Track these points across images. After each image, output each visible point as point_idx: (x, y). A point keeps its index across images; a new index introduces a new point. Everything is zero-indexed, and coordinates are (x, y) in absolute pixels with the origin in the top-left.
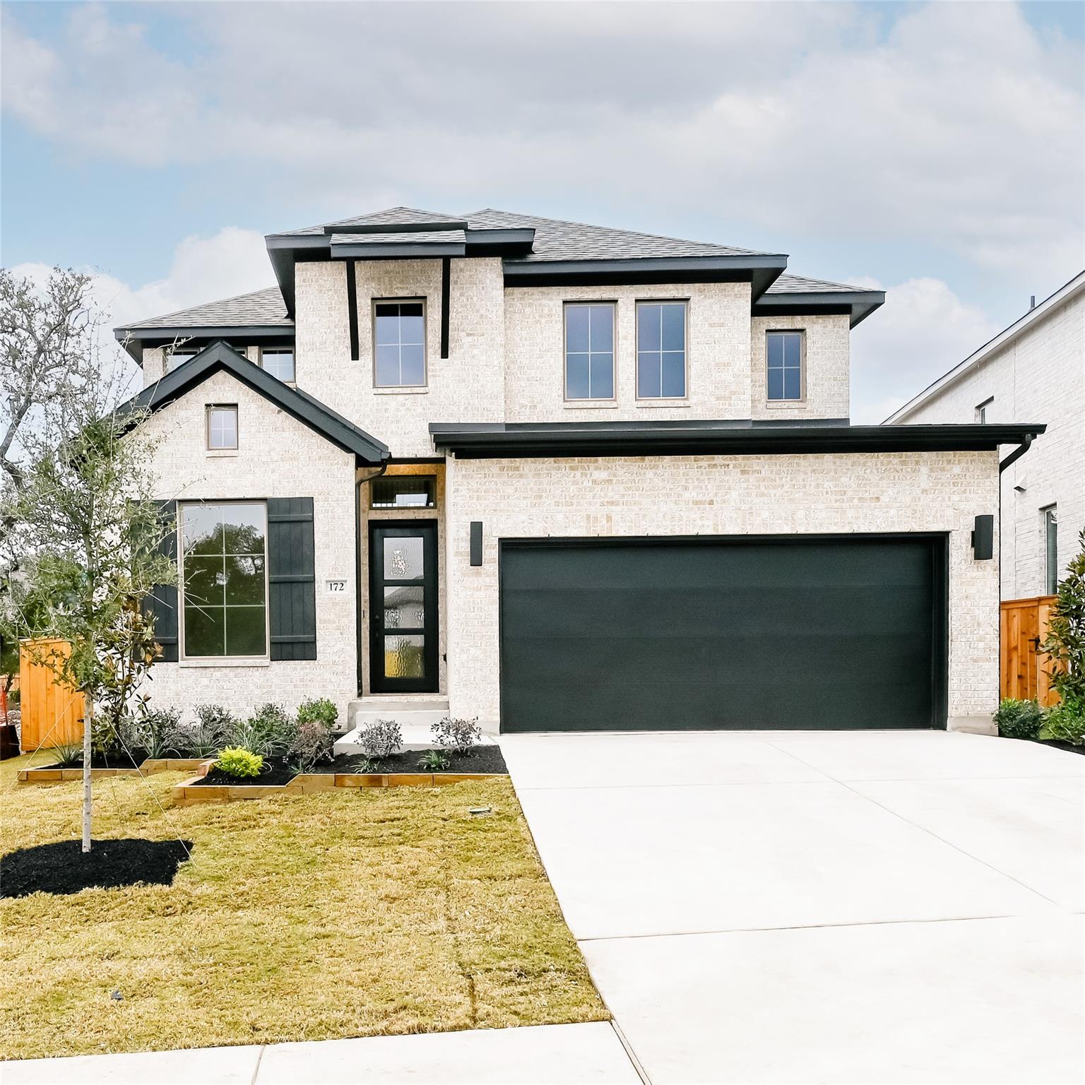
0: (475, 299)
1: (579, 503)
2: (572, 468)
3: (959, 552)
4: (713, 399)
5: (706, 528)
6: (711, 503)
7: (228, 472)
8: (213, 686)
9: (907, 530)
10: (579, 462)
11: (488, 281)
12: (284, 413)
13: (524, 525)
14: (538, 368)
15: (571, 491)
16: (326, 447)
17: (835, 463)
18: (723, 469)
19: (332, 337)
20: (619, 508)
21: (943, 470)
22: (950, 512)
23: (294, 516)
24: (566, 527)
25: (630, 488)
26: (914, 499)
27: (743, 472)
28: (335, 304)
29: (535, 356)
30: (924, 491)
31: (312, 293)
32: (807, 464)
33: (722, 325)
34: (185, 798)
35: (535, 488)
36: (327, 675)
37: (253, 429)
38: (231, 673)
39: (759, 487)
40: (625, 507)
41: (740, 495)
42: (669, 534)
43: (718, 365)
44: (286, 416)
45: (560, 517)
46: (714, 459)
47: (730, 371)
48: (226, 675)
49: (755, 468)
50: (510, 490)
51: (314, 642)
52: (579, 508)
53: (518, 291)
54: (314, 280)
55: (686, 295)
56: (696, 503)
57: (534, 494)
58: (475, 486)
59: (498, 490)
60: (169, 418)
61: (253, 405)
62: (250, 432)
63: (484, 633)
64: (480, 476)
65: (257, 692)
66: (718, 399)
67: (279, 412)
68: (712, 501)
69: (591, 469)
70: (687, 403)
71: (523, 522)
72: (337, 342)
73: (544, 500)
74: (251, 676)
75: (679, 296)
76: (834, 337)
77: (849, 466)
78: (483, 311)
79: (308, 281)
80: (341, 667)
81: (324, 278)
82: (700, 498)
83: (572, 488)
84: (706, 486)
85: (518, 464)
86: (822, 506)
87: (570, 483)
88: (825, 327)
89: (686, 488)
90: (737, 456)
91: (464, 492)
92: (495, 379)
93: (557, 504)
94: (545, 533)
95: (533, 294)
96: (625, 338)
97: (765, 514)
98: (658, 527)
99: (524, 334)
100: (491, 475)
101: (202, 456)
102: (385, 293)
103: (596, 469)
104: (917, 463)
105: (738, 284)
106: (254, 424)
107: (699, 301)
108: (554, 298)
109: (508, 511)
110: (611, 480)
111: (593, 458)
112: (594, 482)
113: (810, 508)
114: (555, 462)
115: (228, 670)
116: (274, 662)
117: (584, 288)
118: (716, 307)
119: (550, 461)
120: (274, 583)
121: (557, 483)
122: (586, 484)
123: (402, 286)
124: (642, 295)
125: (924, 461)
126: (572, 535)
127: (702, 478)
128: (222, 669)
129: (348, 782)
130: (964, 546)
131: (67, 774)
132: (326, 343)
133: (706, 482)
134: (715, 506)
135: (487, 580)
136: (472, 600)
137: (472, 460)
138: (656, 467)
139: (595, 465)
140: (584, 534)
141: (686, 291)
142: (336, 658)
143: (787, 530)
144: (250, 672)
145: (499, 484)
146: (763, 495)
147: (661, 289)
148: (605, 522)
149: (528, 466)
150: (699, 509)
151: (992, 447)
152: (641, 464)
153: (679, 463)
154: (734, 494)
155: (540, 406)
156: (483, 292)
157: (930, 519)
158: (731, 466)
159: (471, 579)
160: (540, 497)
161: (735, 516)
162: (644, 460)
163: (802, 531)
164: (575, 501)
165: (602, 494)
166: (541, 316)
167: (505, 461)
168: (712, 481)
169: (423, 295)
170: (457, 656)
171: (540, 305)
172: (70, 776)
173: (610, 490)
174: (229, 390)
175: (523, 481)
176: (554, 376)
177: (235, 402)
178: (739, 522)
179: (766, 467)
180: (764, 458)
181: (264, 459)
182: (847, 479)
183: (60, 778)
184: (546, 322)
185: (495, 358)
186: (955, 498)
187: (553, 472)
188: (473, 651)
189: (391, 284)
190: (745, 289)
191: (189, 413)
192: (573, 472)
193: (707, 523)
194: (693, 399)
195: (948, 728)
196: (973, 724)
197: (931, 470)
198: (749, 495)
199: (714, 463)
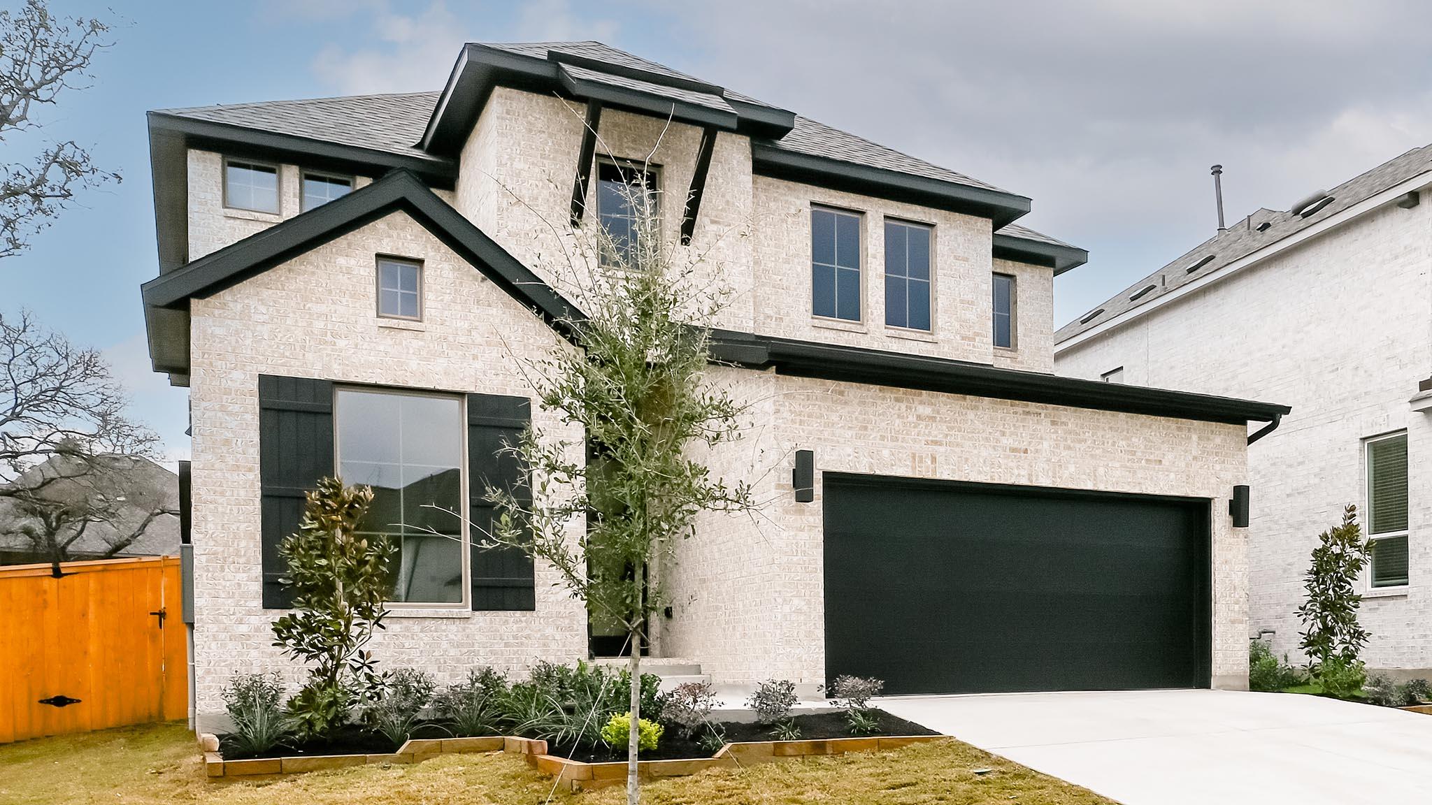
0: (720, 180)
1: (904, 440)
2: (897, 400)
3: (1220, 517)
4: (958, 337)
5: (1020, 477)
6: (1026, 451)
7: (411, 352)
8: (389, 644)
9: (1183, 495)
10: (904, 393)
11: (735, 162)
12: (490, 283)
13: (850, 458)
14: (784, 275)
15: (896, 425)
16: (546, 335)
17: (1127, 422)
18: (1036, 418)
19: (545, 192)
20: (942, 449)
21: (1208, 439)
22: (1213, 480)
23: (507, 420)
24: (892, 465)
25: (952, 428)
26: (1187, 465)
27: (1053, 423)
28: (549, 151)
29: (781, 260)
30: (1195, 458)
31: (519, 131)
32: (1105, 421)
33: (966, 260)
34: (593, 779)
35: (861, 418)
36: (549, 631)
37: (447, 298)
38: (416, 627)
39: (1066, 440)
40: (949, 448)
41: (1050, 446)
42: (989, 481)
43: (962, 302)
44: (493, 287)
45: (886, 453)
46: (1027, 406)
47: (974, 311)
48: (407, 629)
49: (1064, 420)
50: (835, 418)
51: (531, 588)
52: (904, 445)
53: (764, 180)
54: (521, 115)
55: (934, 221)
56: (1014, 450)
57: (860, 424)
58: (798, 408)
59: (822, 416)
60: (321, 264)
61: (446, 265)
62: (442, 300)
63: (808, 582)
64: (803, 397)
65: (452, 652)
66: (963, 338)
67: (483, 280)
68: (1026, 449)
69: (916, 403)
70: (935, 338)
71: (849, 455)
72: (552, 200)
73: (869, 432)
74: (444, 631)
75: (926, 220)
76: (1040, 288)
77: (1138, 427)
78: (728, 197)
79: (514, 114)
80: (567, 621)
81: (535, 115)
82: (1016, 445)
83: (897, 421)
84: (1021, 433)
85: (842, 388)
86: (1117, 465)
87: (896, 416)
88: (1033, 277)
89: (1003, 434)
90: (1048, 405)
91: (785, 415)
92: (743, 279)
93: (883, 438)
94: (871, 470)
95: (778, 187)
96: (874, 257)
97: (1072, 469)
98: (980, 472)
99: (769, 231)
100: (814, 398)
101: (372, 324)
102: (614, 150)
103: (921, 403)
104: (1189, 429)
105: (980, 219)
106: (448, 291)
107: (945, 229)
108: (802, 196)
109: (832, 441)
110: (935, 417)
111: (918, 391)
112: (919, 417)
113: (1108, 465)
114: (880, 390)
115: (411, 621)
116: (477, 613)
117: (833, 192)
118: (961, 240)
119: (874, 389)
120: (477, 506)
121: (883, 414)
122: (910, 418)
123: (635, 146)
124: (891, 213)
125: (1195, 429)
126: (898, 475)
127: (1017, 424)
128: (403, 620)
129: (789, 751)
130: (1223, 513)
131: (290, 764)
132: (537, 199)
133: (1021, 429)
134: (1029, 455)
135: (811, 519)
136: (794, 541)
137: (794, 378)
138: (976, 408)
139: (920, 398)
140: (910, 475)
141: (933, 216)
142: (562, 609)
143: (1089, 485)
144: (443, 625)
145: (823, 409)
146: (1069, 448)
147: (908, 210)
148: (929, 462)
149: (855, 392)
150: (1015, 456)
151: (1242, 421)
152: (962, 403)
153: (997, 407)
154: (1046, 444)
155: (786, 319)
156: (729, 174)
157: (1199, 485)
158: (1043, 415)
159: (794, 517)
160: (866, 428)
161: (1047, 467)
162: (965, 399)
163: (1102, 488)
164: (900, 436)
165: (927, 431)
166: (788, 215)
167: (830, 384)
168: (1026, 428)
169: (660, 163)
170: (779, 607)
171: (786, 202)
172: (295, 766)
173: (934, 427)
174: (412, 240)
175: (848, 408)
176: (801, 287)
177: (421, 256)
178: (1050, 474)
179: (1072, 420)
180: (1071, 409)
181: (463, 339)
182: (1137, 440)
183: (279, 770)
184: (793, 223)
185: (743, 255)
186: (1218, 467)
187: (879, 402)
188: (796, 601)
189: (620, 139)
190: (986, 224)
191: (352, 262)
192: (898, 404)
193: (1022, 473)
194: (940, 336)
195: (1212, 688)
196: (1231, 682)
197: (1199, 438)
198: (1057, 446)
199: (1027, 410)
